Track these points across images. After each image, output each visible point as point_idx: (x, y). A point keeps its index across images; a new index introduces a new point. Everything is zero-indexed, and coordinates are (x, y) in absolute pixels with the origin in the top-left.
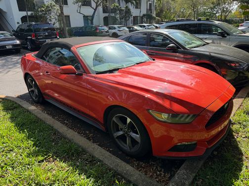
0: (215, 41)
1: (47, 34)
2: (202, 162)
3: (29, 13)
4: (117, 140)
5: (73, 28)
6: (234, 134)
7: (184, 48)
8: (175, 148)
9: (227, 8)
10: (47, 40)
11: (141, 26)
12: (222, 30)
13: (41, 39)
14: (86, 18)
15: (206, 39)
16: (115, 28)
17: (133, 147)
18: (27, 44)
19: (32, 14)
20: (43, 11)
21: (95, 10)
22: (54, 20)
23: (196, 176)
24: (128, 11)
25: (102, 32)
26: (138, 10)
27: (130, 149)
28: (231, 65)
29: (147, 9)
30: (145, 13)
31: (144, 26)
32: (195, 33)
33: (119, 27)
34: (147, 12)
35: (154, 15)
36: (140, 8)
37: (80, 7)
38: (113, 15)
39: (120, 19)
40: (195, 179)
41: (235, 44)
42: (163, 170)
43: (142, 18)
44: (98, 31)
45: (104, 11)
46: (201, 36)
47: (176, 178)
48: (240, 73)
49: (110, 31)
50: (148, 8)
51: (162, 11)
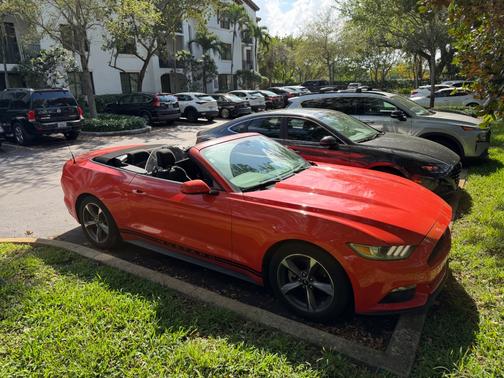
0: (389, 128)
1: (59, 111)
2: (424, 317)
3: (10, 67)
4: (287, 297)
5: (101, 97)
6: (454, 274)
7: (349, 142)
8: (389, 298)
9: (384, 61)
10: (59, 123)
11: (238, 94)
12: (398, 109)
13: (47, 121)
14: (125, 76)
15: (372, 123)
16: (190, 99)
17: (318, 305)
18: (14, 132)
19: (15, 68)
20: (41, 64)
21: (146, 62)
22: (63, 80)
23: (422, 335)
24: (209, 66)
25: (167, 106)
26: (227, 63)
27: (314, 309)
28: (426, 170)
29: (243, 61)
30: (240, 68)
31: (244, 95)
32: (354, 114)
33: (198, 96)
34: (244, 67)
35: (257, 73)
36: (231, 59)
37: (116, 56)
38: (181, 71)
39: (194, 79)
40: (423, 339)
41: (419, 132)
42: (370, 334)
43: (235, 77)
44: (158, 104)
45: (162, 64)
46: (365, 118)
47: (398, 341)
48: (441, 180)
49: (180, 103)
50: (245, 59)
51: (270, 64)
